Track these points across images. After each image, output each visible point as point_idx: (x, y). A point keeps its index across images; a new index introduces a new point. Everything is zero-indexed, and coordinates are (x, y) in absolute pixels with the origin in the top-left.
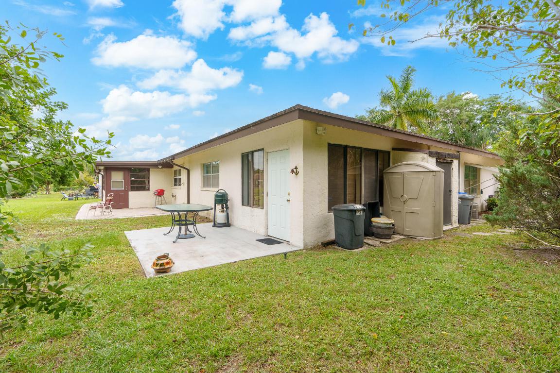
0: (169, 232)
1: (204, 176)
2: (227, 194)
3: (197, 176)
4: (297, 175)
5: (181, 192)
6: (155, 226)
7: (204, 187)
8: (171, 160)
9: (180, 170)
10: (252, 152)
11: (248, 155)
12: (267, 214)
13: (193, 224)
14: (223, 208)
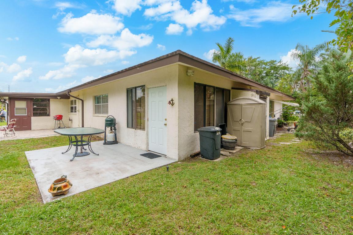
0: (67, 151)
1: (95, 105)
2: (115, 120)
3: (89, 105)
4: (173, 105)
5: (76, 117)
6: (54, 146)
7: (95, 113)
8: (68, 92)
9: (75, 101)
10: (136, 88)
11: (132, 90)
12: (147, 135)
13: (88, 144)
14: (111, 130)
